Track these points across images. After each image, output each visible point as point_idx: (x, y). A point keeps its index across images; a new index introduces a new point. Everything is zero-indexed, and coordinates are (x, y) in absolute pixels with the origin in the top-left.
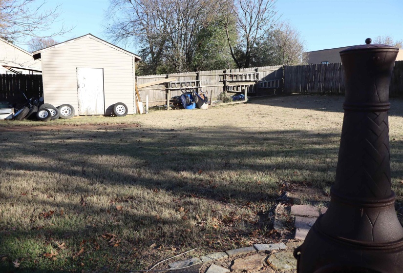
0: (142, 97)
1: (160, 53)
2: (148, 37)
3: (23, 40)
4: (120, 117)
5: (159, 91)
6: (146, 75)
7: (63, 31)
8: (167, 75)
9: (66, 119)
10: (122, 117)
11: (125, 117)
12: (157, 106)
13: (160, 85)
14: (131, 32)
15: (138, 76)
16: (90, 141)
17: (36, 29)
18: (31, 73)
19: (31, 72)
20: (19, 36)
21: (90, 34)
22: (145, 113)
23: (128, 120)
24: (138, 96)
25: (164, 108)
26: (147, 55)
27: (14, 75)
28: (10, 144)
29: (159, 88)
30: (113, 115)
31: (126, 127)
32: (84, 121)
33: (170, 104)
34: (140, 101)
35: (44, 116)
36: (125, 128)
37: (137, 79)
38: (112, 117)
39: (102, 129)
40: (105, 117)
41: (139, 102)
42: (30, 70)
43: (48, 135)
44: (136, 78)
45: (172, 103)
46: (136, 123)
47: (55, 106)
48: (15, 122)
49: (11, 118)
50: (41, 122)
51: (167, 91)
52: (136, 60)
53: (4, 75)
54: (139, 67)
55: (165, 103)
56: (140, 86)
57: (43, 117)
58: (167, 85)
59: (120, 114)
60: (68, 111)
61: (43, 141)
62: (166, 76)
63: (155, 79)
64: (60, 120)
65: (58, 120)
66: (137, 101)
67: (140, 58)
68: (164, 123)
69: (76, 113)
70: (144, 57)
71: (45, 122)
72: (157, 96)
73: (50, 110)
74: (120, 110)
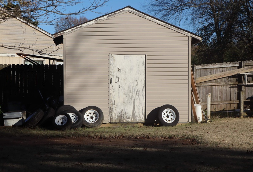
0: (201, 97)
1: (229, 31)
2: (212, 8)
3: (45, 20)
4: (168, 128)
5: (227, 88)
6: (208, 63)
7: (95, 5)
8: (241, 64)
9: (91, 128)
10: (171, 127)
11: (174, 127)
12: (223, 110)
13: (230, 79)
14: (188, 3)
15: (197, 64)
16: (118, 167)
17: (61, 4)
18: (51, 63)
19: (52, 61)
20: (40, 14)
21: (129, 7)
22: (206, 122)
23: (178, 132)
24: (196, 95)
25: (235, 114)
26: (211, 34)
27: (30, 65)
28: (10, 165)
29: (228, 83)
30: (157, 124)
31: (176, 144)
32: (116, 132)
33: (244, 108)
34: (197, 103)
35: (62, 123)
36: (174, 146)
37: (195, 70)
38: (156, 126)
39: (140, 147)
40: (145, 127)
41: (196, 105)
42: (50, 59)
43: (63, 152)
44: (193, 68)
45: (249, 107)
46: (191, 137)
47: (78, 109)
48: (25, 131)
49: (21, 124)
50: (57, 132)
51: (240, 88)
52: (194, 41)
53: (18, 65)
54: (198, 52)
55: (236, 106)
56: (199, 79)
57: (60, 125)
58: (239, 78)
59: (167, 122)
60: (94, 116)
61: (53, 163)
62: (237, 65)
63: (221, 69)
64: (83, 129)
65: (80, 128)
66: (193, 103)
67: (200, 39)
68: (236, 139)
69: (106, 119)
70: (206, 37)
71: (63, 132)
72: (224, 95)
73: (70, 114)
74: (168, 116)
